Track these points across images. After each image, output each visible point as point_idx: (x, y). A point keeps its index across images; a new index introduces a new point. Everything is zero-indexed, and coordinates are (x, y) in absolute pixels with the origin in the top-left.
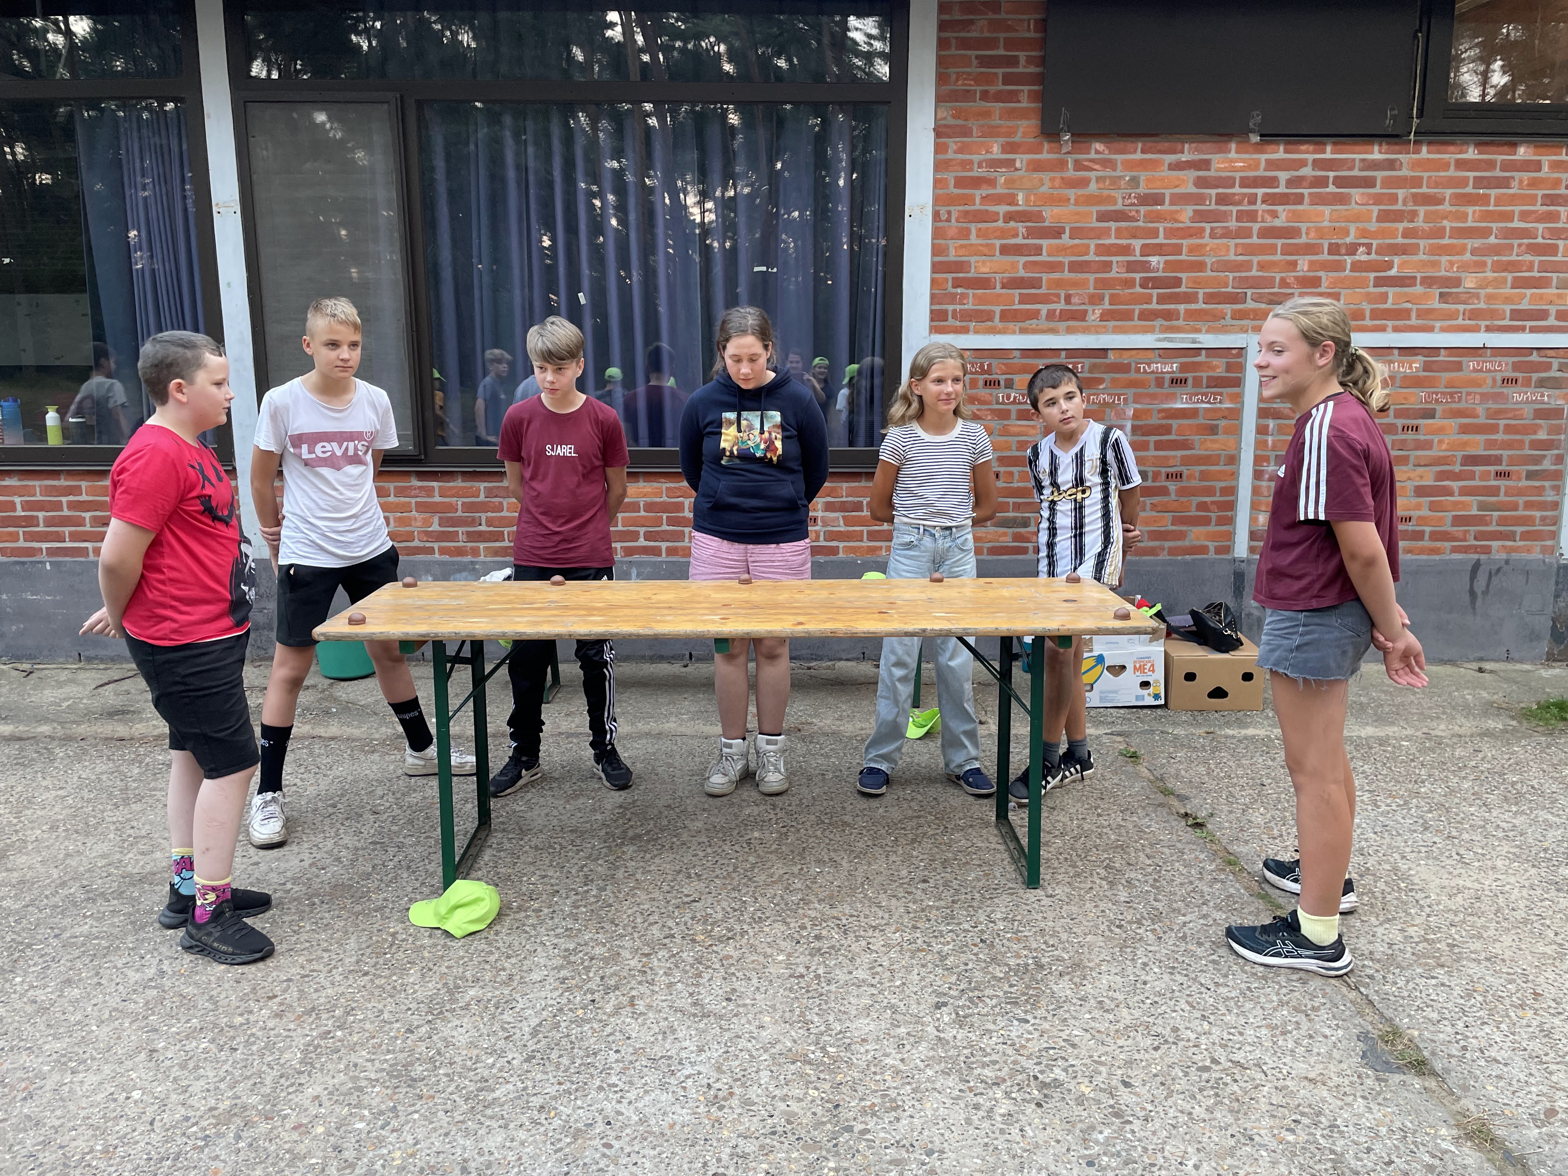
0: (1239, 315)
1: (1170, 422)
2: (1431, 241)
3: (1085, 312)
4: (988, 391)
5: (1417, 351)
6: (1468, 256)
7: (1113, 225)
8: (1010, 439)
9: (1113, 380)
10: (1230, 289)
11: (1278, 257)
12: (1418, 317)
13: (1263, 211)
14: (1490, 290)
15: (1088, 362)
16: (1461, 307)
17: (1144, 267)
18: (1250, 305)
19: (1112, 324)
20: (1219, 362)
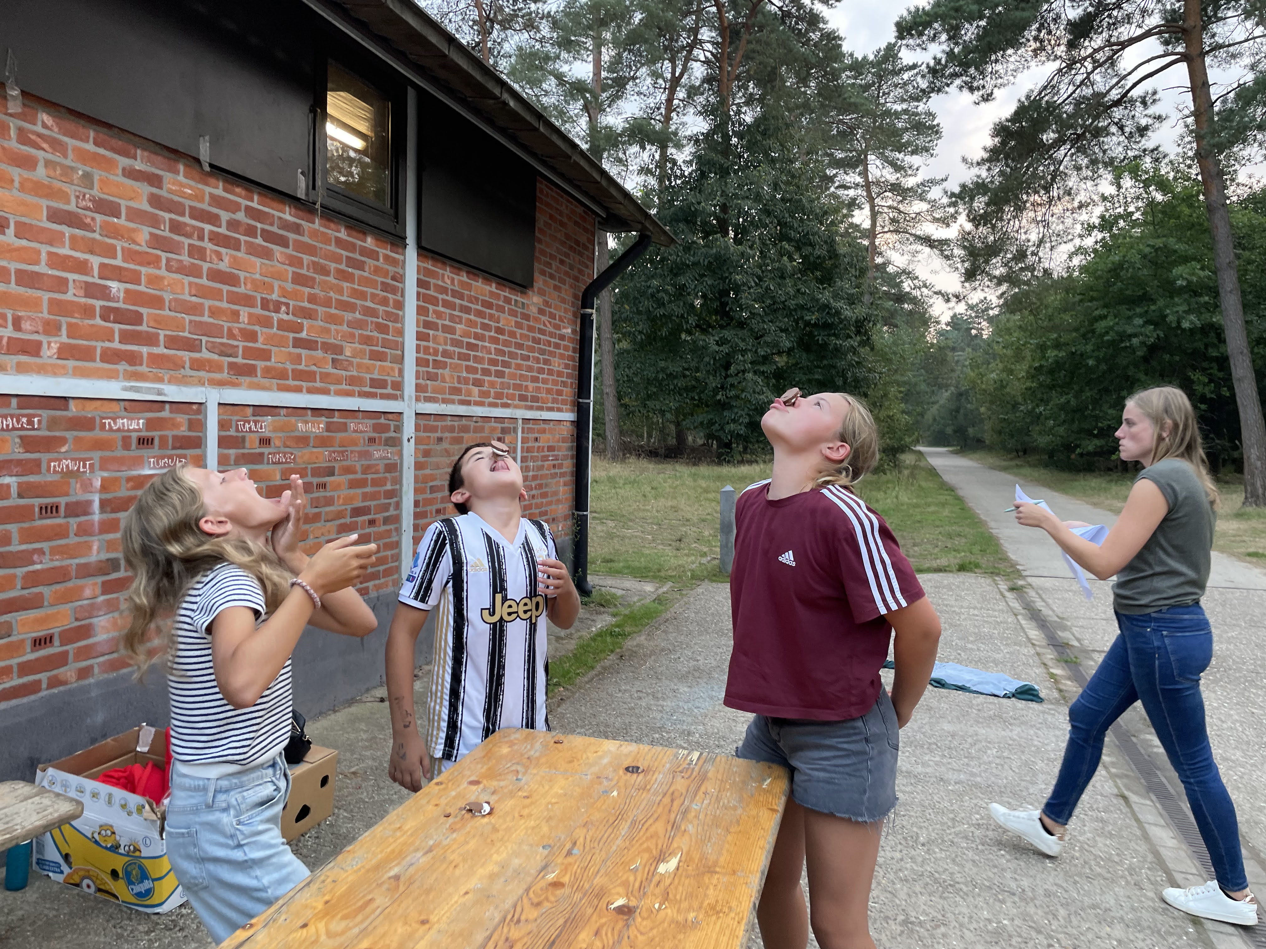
0: (197, 365)
2: (325, 309)
3: (39, 344)
5: (322, 412)
6: (345, 327)
7: (67, 231)
9: (77, 440)
10: (186, 334)
11: (224, 305)
12: (321, 380)
13: (211, 250)
14: (358, 360)
15: (46, 414)
16: (344, 373)
17: (103, 293)
18: (205, 354)
19: (71, 363)
20: (182, 418)
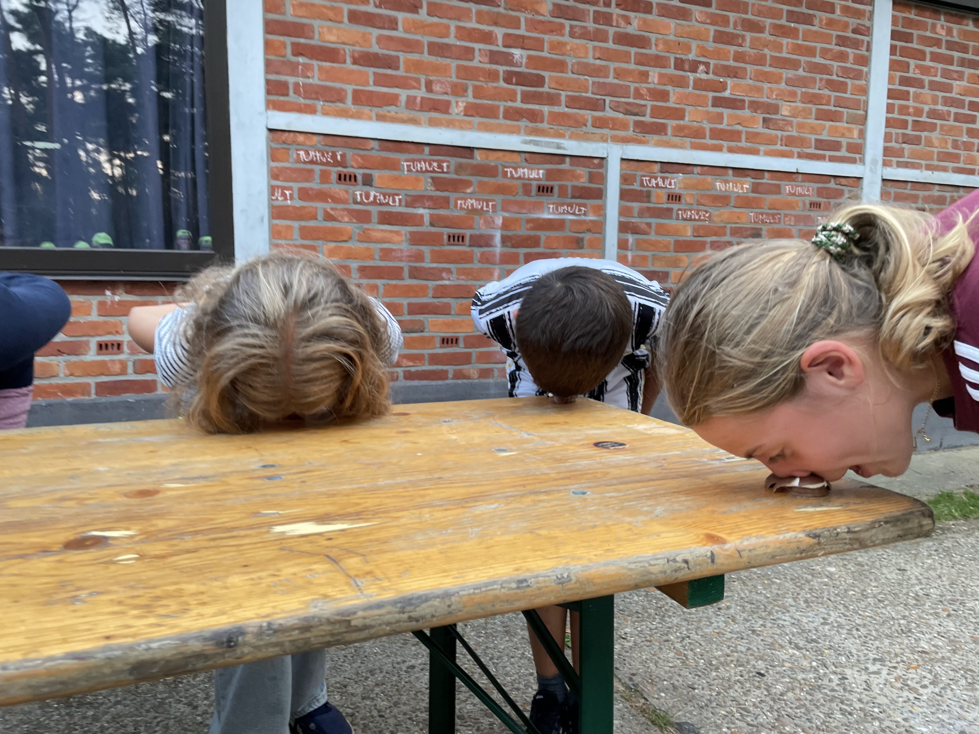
0: (600, 123)
1: (538, 233)
2: (756, 67)
3: (448, 104)
4: (343, 187)
5: (748, 172)
6: (783, 86)
7: (474, 7)
8: (371, 246)
9: (480, 183)
10: (589, 95)
11: (632, 66)
12: (747, 140)
13: (618, 15)
14: (800, 120)
15: (454, 161)
16: (779, 133)
17: (508, 59)
18: (609, 113)
19: (476, 120)
20: (582, 172)
